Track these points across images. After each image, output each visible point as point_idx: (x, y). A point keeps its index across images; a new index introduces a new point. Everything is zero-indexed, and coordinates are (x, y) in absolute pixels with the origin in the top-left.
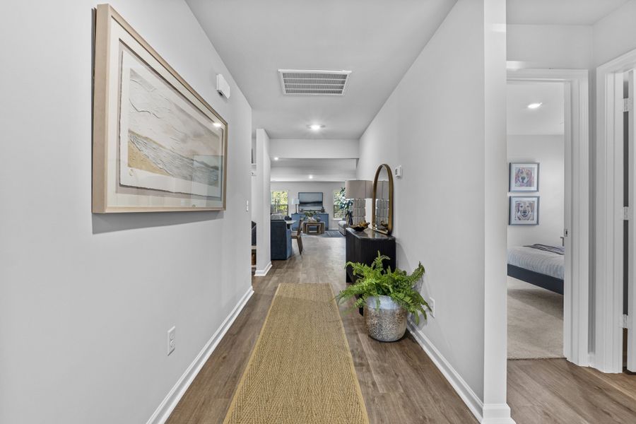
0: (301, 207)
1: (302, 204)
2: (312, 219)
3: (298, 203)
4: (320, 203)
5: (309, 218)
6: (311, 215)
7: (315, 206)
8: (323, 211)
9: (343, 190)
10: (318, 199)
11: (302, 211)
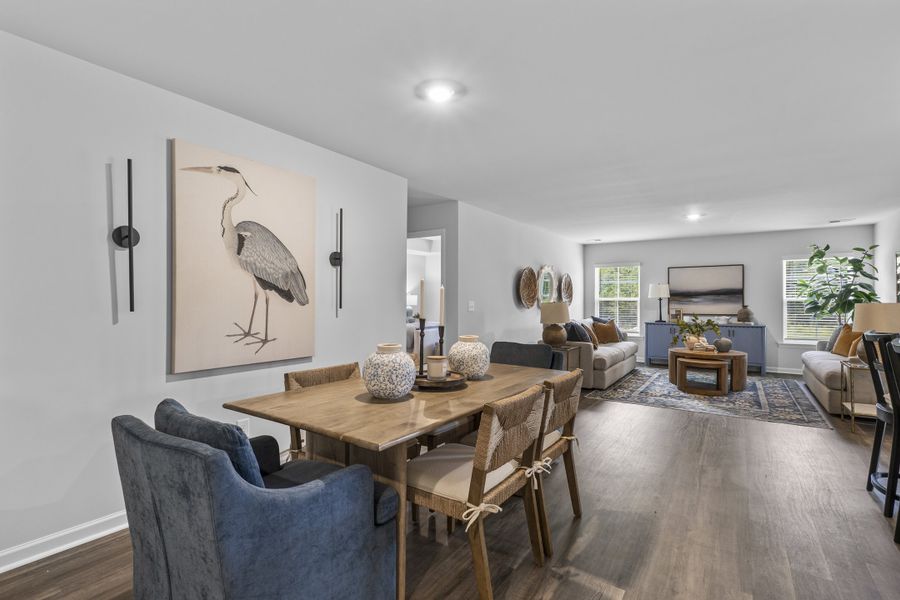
0: (675, 307)
1: (677, 296)
2: (702, 342)
3: (666, 295)
4: (736, 294)
5: (693, 338)
6: (698, 330)
7: (716, 301)
8: (745, 316)
9: (820, 254)
10: (727, 280)
11: (678, 315)
